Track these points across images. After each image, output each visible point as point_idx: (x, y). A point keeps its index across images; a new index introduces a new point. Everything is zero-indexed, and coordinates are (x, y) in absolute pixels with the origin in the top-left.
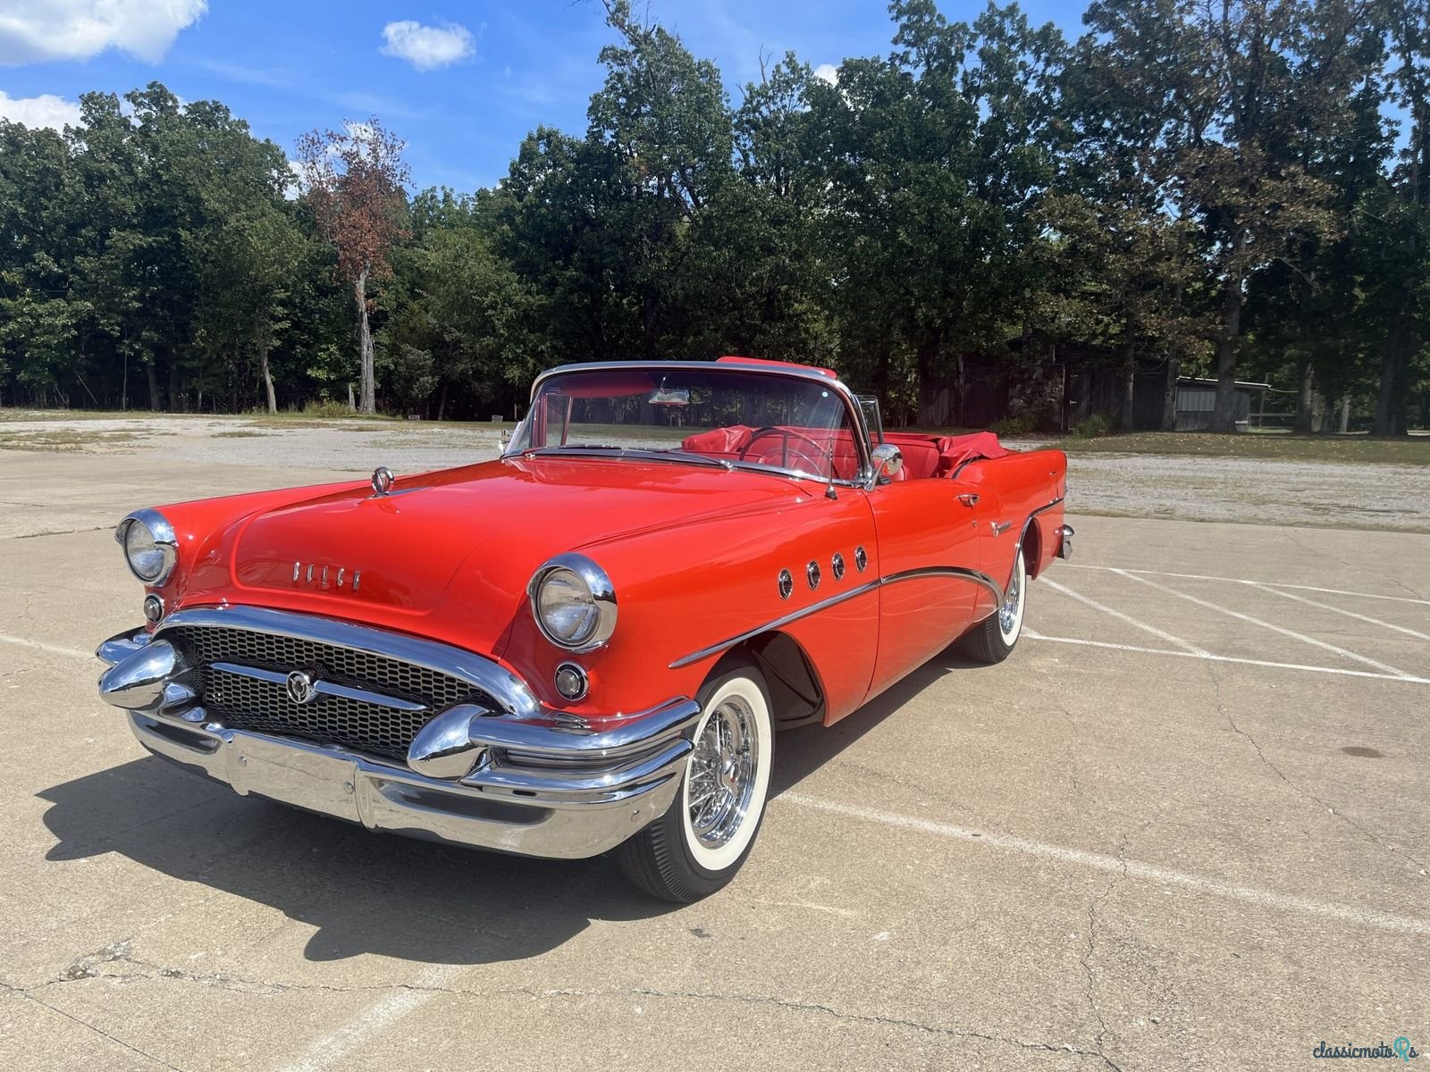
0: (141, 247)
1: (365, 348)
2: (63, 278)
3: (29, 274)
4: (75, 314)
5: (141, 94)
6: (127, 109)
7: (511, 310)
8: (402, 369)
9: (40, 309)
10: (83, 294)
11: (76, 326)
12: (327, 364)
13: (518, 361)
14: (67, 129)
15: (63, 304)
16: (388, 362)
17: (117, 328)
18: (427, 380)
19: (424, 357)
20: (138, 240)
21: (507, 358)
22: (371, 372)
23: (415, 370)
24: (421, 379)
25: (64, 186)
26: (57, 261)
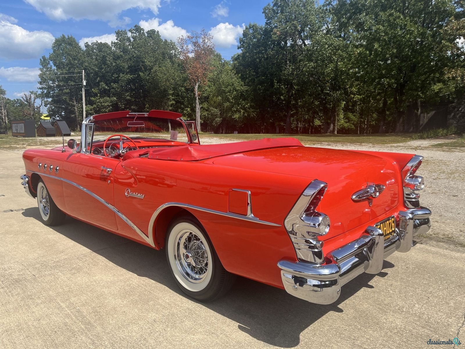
0: (129, 79)
1: (197, 109)
2: (109, 90)
3: (100, 90)
4: (111, 102)
5: (133, 30)
6: (129, 34)
7: (235, 93)
8: (210, 116)
9: (102, 100)
10: (114, 95)
11: (111, 105)
12: (187, 115)
13: (238, 111)
14: (112, 43)
15: (108, 98)
16: (205, 113)
17: (123, 105)
18: (218, 120)
19: (216, 111)
20: (129, 76)
21: (234, 110)
22: (199, 117)
23: (214, 116)
24: (216, 119)
25: (107, 61)
26: (107, 85)
